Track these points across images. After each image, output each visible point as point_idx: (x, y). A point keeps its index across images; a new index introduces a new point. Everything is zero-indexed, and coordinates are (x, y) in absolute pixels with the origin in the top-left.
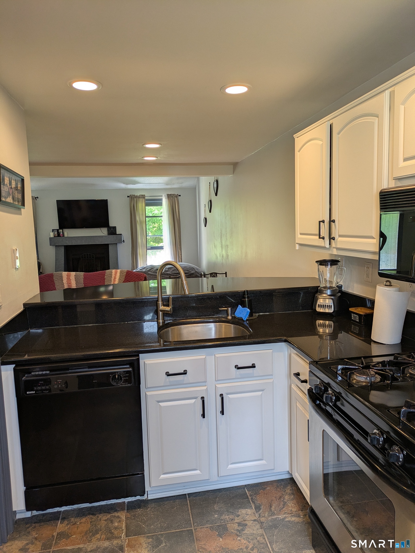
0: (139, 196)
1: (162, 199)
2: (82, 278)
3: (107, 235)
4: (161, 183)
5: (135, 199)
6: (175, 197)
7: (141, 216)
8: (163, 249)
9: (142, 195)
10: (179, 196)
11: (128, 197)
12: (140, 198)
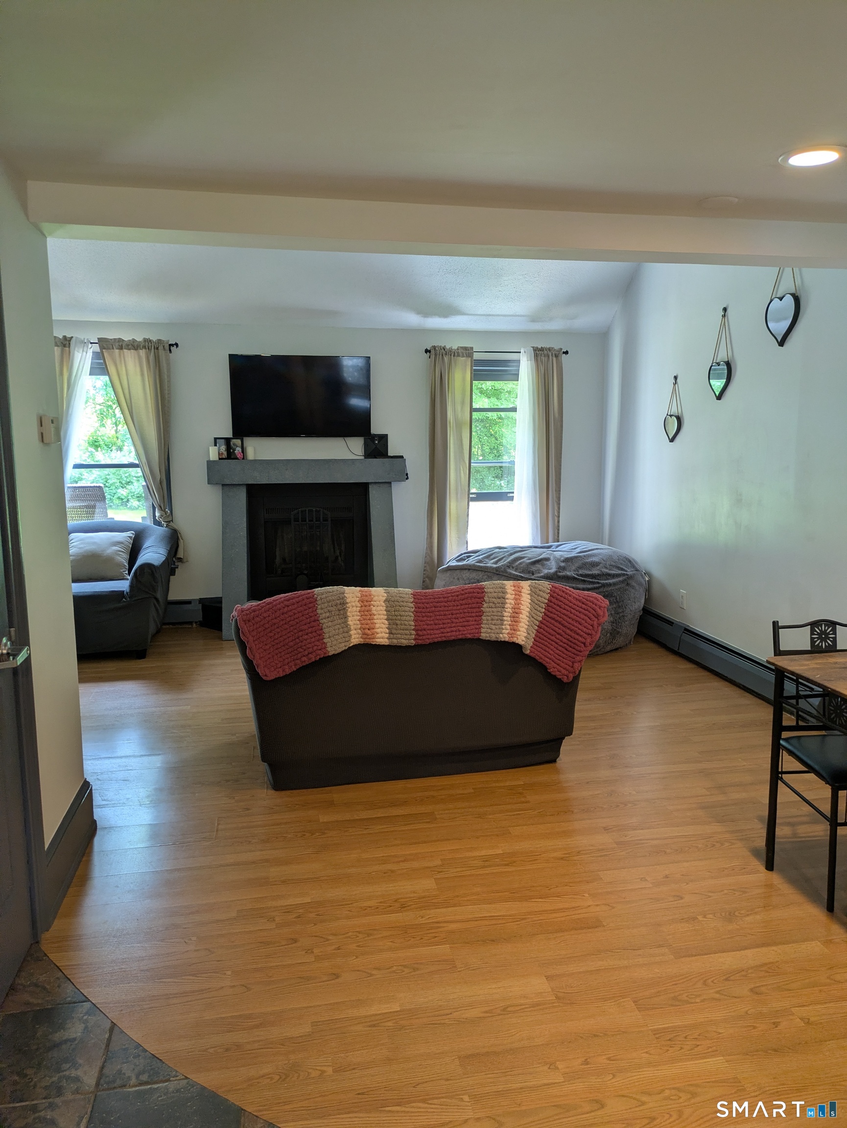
0: (458, 349)
1: (520, 361)
2: (410, 611)
3: (363, 458)
4: (518, 316)
5: (446, 359)
6: (554, 355)
7: (458, 407)
8: (512, 499)
9: (466, 349)
10: (564, 353)
11: (427, 351)
12: (458, 356)
